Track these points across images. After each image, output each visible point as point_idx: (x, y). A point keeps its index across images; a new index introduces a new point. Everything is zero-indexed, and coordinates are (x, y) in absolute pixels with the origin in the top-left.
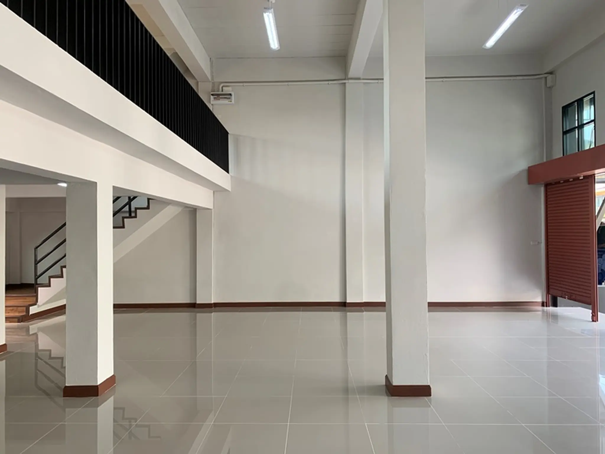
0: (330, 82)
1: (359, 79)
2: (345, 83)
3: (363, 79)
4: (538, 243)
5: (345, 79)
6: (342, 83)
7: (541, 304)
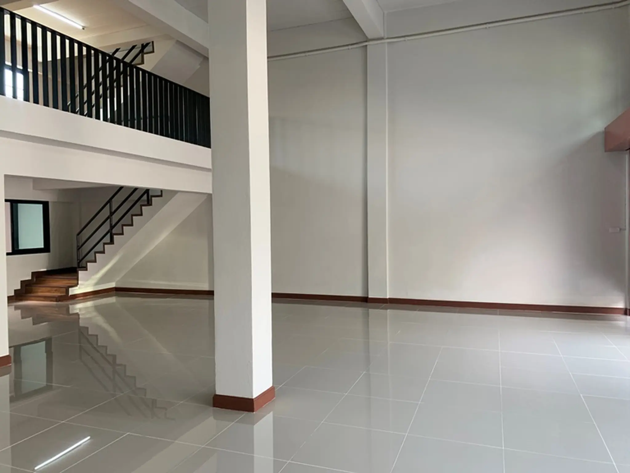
0: (350, 47)
1: (382, 39)
2: (366, 46)
3: (388, 38)
4: (620, 229)
5: (366, 41)
6: (363, 46)
7: (623, 312)
